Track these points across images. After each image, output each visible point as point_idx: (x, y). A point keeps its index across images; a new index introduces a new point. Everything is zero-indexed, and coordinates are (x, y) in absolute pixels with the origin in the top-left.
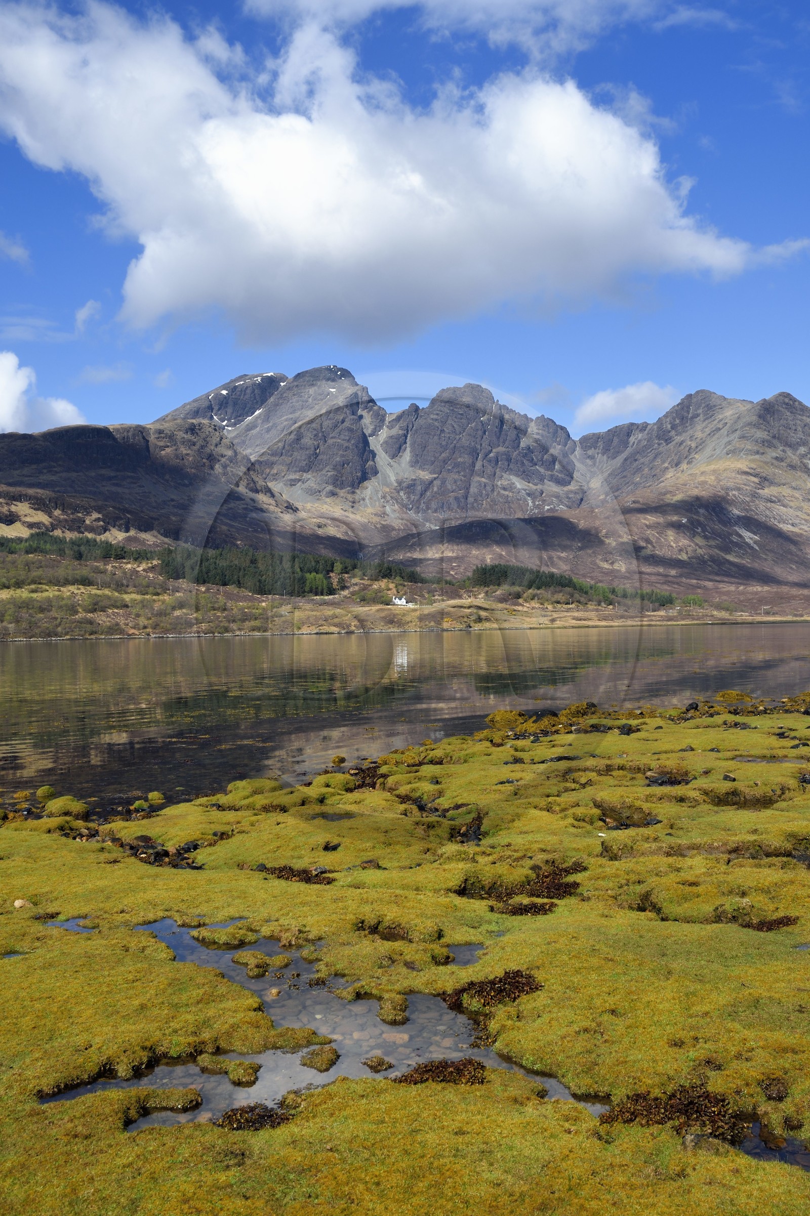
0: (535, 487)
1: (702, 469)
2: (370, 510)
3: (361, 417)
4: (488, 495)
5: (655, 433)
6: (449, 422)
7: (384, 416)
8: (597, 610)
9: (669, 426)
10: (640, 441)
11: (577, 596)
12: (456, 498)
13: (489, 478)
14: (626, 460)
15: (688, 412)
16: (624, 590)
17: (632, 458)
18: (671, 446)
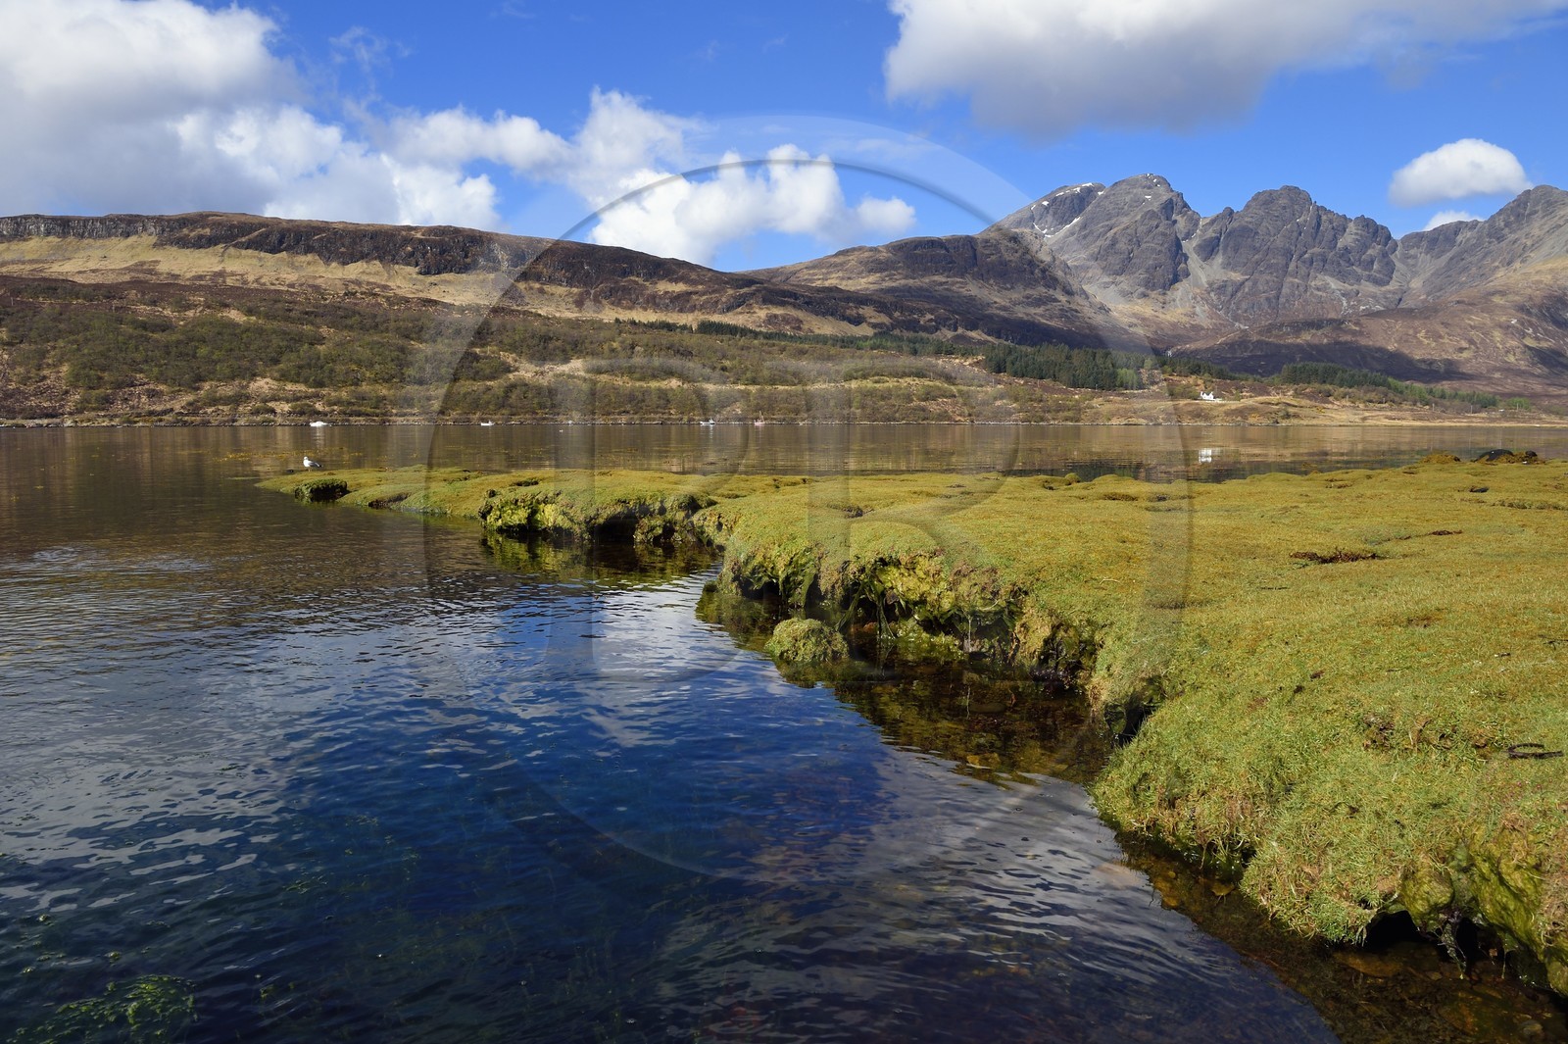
0: (1350, 288)
1: (1538, 268)
2: (1180, 310)
3: (1175, 222)
4: (1300, 296)
5: (1485, 231)
6: (1264, 224)
7: (1198, 221)
8: (1412, 410)
9: (1502, 224)
10: (1468, 240)
11: (1391, 395)
12: (1268, 299)
13: (1302, 278)
14: (1452, 259)
15: (1525, 209)
16: (1443, 391)
17: (1459, 257)
18: (1503, 244)
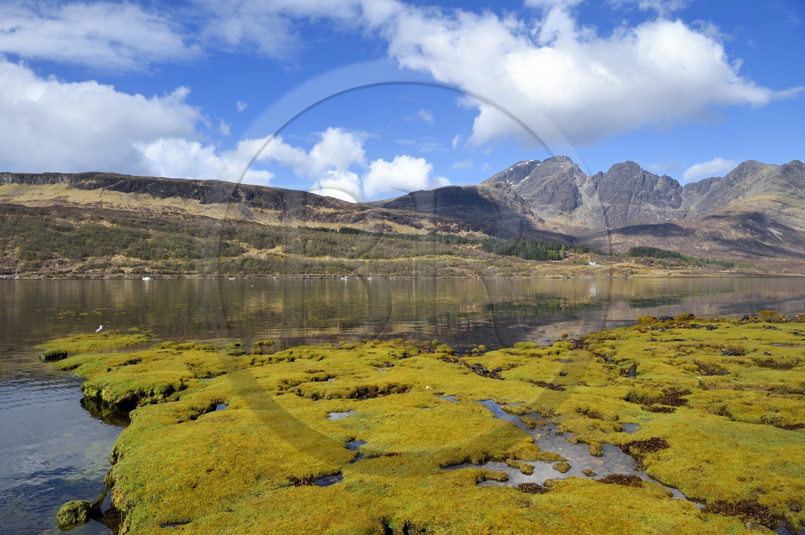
0: (661, 209)
1: (750, 200)
2: (579, 221)
3: (575, 178)
4: (637, 214)
5: (724, 182)
6: (618, 179)
7: (586, 178)
8: (693, 269)
9: (732, 178)
10: (717, 186)
11: (682, 262)
12: (621, 215)
13: (638, 205)
14: (709, 195)
15: (743, 171)
16: (708, 259)
17: (713, 194)
18: (733, 188)
